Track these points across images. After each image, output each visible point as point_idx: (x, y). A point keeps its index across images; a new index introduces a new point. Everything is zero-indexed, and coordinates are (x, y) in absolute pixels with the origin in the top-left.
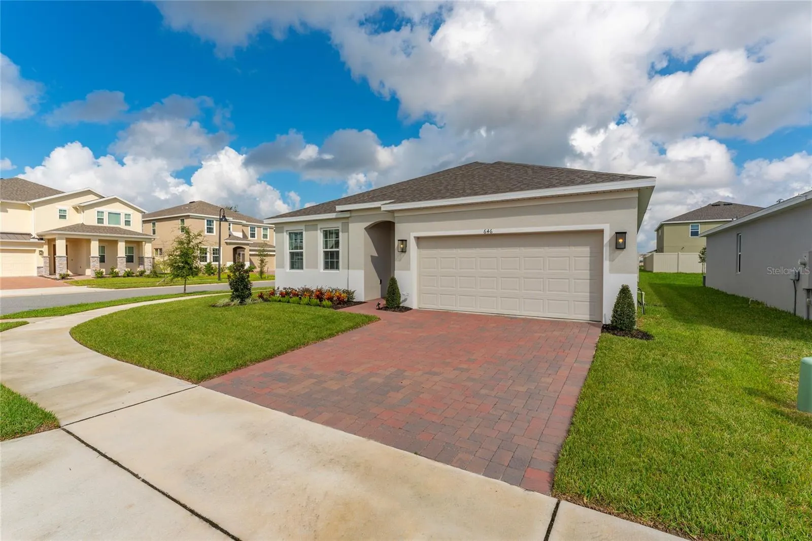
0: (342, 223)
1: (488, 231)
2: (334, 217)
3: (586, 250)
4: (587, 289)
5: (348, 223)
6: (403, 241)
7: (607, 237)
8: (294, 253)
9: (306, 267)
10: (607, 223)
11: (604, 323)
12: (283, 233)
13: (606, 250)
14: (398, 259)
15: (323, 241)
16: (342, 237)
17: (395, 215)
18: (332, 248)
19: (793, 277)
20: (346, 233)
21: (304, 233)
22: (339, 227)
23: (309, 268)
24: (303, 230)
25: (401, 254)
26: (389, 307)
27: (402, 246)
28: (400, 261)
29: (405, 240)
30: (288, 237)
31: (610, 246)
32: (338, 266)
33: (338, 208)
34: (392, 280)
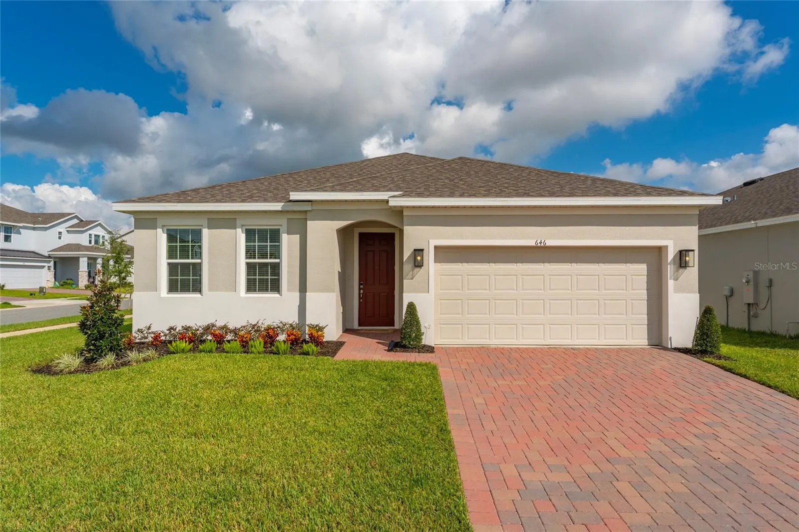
0: (288, 219)
1: (541, 243)
2: (279, 208)
3: (642, 268)
4: (644, 309)
5: (306, 220)
6: (418, 252)
7: (671, 254)
8: (177, 264)
9: (210, 289)
10: (671, 239)
11: (669, 347)
12: (156, 229)
13: (670, 269)
14: (410, 276)
15: (246, 247)
16: (288, 243)
17: (404, 214)
18: (263, 258)
19: (727, 293)
20: (299, 235)
21: (205, 232)
22: (281, 225)
23: (217, 289)
24: (202, 226)
25: (413, 270)
26: (409, 348)
27: (419, 258)
28: (412, 279)
29: (422, 250)
30: (165, 236)
31: (674, 264)
32: (276, 287)
33: (294, 196)
34: (411, 306)
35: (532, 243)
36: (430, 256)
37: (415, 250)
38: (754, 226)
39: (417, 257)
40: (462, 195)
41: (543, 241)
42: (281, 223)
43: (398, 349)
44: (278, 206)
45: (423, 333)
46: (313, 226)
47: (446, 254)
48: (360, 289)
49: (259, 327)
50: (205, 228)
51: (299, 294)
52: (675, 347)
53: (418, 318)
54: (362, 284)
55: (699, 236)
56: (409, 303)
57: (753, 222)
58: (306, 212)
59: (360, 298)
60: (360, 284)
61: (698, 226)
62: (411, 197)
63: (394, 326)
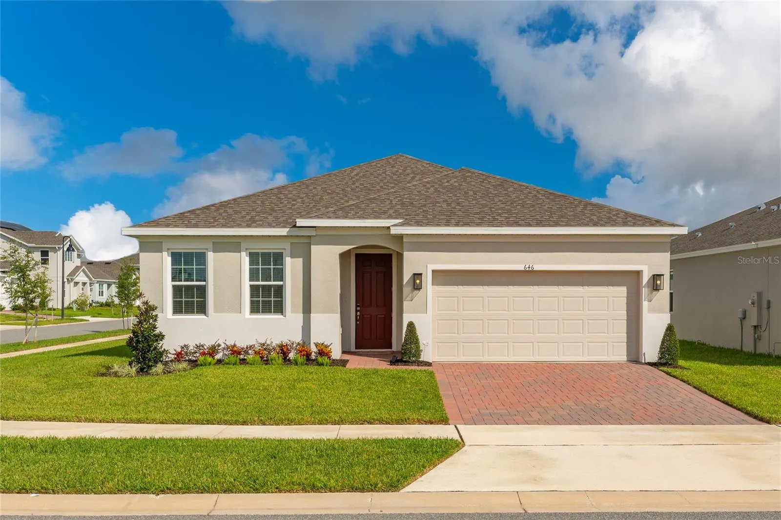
1: (529, 267)
2: (284, 233)
3: (623, 290)
4: (624, 329)
5: (310, 244)
6: (417, 276)
7: (646, 278)
8: (181, 286)
9: (216, 311)
10: (646, 265)
11: (643, 362)
12: (162, 252)
13: (645, 291)
14: (409, 298)
15: (250, 270)
16: (292, 266)
17: (404, 240)
18: (266, 281)
19: (740, 316)
20: (302, 259)
21: (210, 256)
22: (285, 249)
23: (221, 311)
24: (207, 249)
25: (412, 292)
26: (409, 362)
27: (418, 281)
28: (411, 301)
29: (421, 274)
30: (169, 259)
31: (648, 287)
32: (279, 308)
33: (300, 222)
34: (411, 325)
35: (521, 267)
36: (428, 279)
37: (415, 274)
38: (755, 247)
39: (416, 280)
40: (457, 225)
41: (531, 266)
42: (285, 247)
43: (400, 363)
44: (284, 231)
45: (422, 350)
46: (317, 251)
47: (443, 277)
48: (357, 311)
49: (268, 345)
50: (210, 251)
51: (302, 315)
52: (648, 361)
53: (418, 336)
54: (358, 306)
55: (671, 261)
56: (409, 323)
57: (753, 243)
58: (310, 236)
59: (357, 320)
60: (357, 306)
61: (669, 252)
62: (410, 226)
63: (391, 349)
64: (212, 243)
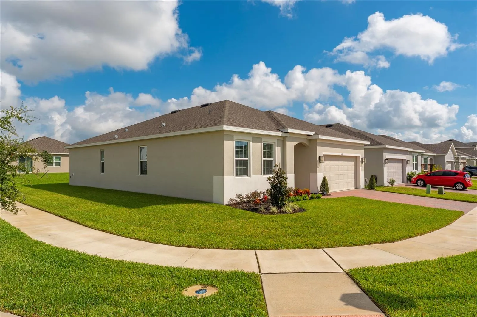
0: (278, 140)
1: (342, 154)
5: (287, 141)
7: (361, 159)
8: (239, 160)
10: (360, 154)
11: (361, 188)
12: (232, 141)
15: (263, 153)
16: (277, 150)
17: (318, 141)
18: (268, 158)
20: (280, 148)
22: (276, 143)
23: (255, 174)
24: (249, 140)
25: (319, 164)
27: (322, 159)
28: (319, 167)
31: (361, 162)
35: (340, 154)
37: (320, 156)
50: (251, 142)
56: (324, 177)
58: (286, 137)
64: (252, 138)
